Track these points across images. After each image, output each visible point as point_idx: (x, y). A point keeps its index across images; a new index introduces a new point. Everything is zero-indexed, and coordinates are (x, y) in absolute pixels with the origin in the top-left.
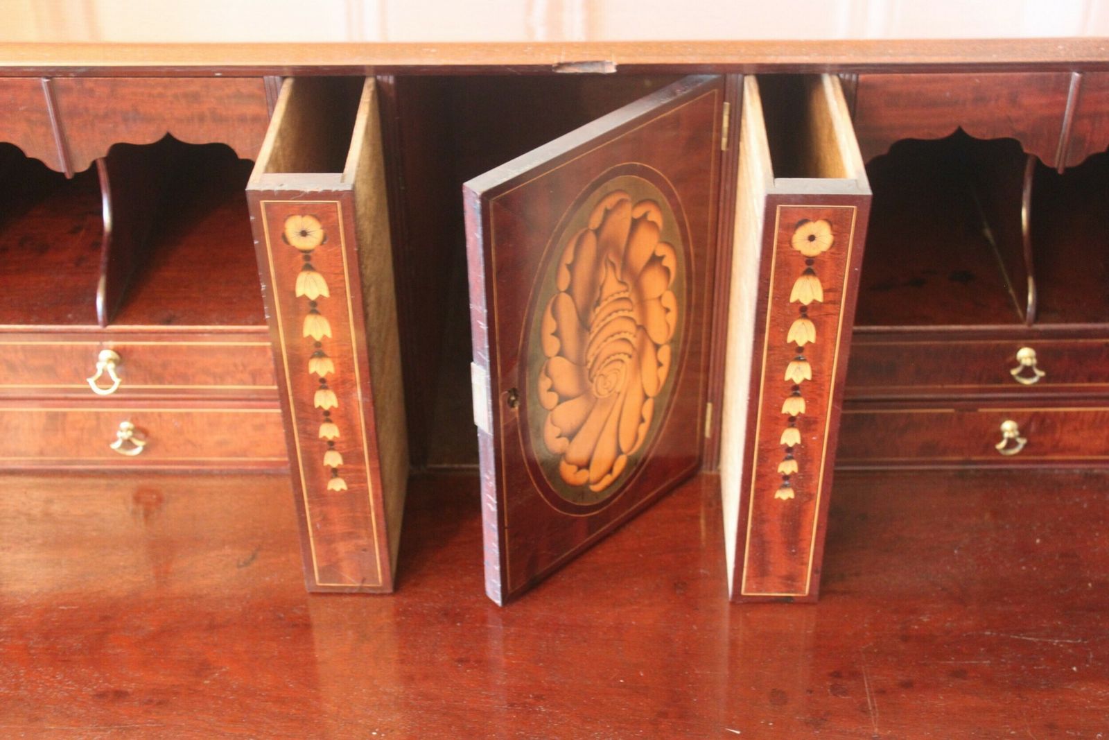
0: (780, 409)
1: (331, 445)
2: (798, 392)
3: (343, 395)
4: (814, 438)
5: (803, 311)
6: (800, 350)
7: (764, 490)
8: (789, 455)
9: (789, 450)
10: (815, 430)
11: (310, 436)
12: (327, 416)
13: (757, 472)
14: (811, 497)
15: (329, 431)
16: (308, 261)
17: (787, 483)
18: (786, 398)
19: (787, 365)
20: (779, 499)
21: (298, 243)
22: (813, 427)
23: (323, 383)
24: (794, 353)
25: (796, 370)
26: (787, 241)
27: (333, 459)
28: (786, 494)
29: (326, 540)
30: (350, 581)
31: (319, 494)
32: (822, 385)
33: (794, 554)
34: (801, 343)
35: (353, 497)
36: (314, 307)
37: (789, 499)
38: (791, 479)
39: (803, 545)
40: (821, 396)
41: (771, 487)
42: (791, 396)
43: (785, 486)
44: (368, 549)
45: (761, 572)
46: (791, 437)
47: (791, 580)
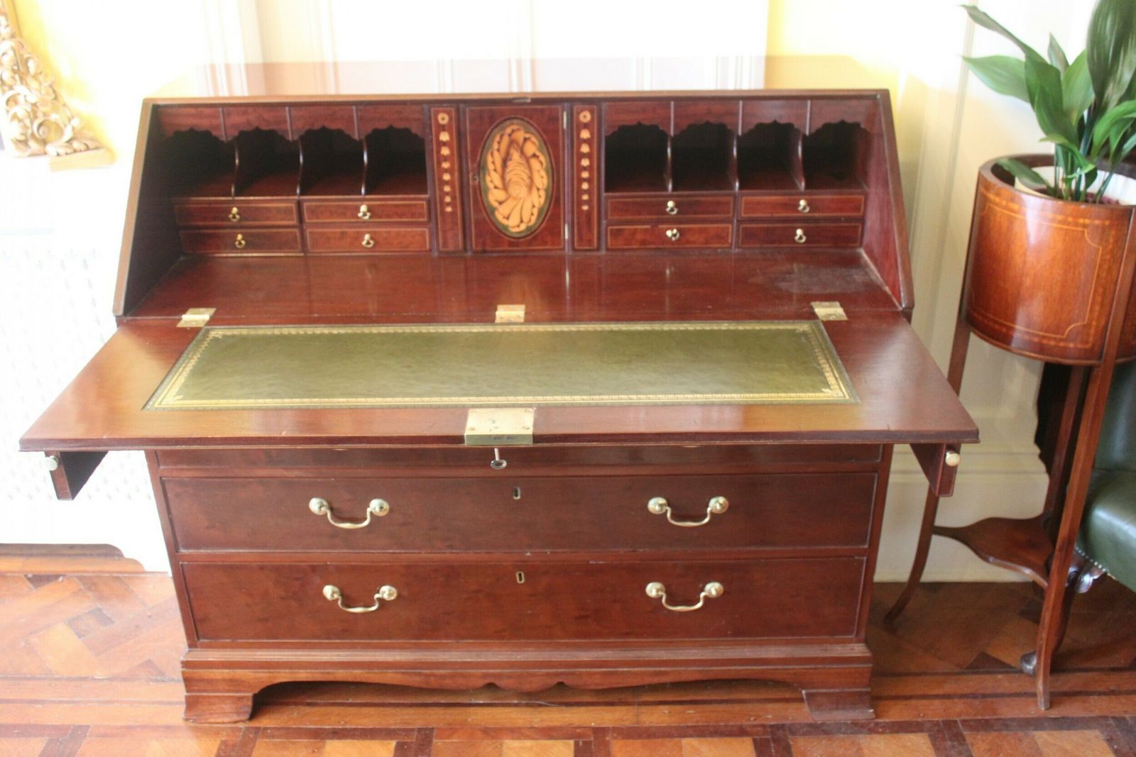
0: (581, 176)
1: (447, 194)
2: (586, 169)
3: (452, 175)
4: (592, 186)
5: (585, 141)
6: (585, 155)
7: (579, 206)
8: (585, 192)
9: (585, 190)
10: (592, 183)
11: (441, 190)
12: (447, 183)
13: (576, 199)
14: (593, 208)
15: (447, 189)
16: (442, 128)
17: (585, 203)
19: (582, 160)
21: (442, 122)
23: (446, 171)
24: (583, 156)
25: (584, 162)
26: (578, 118)
27: (448, 199)
28: (585, 208)
29: (444, 232)
30: (451, 248)
31: (443, 212)
32: (592, 167)
33: (590, 230)
34: (585, 152)
35: (453, 213)
36: (445, 144)
37: (587, 209)
38: (587, 202)
39: (592, 227)
40: (593, 171)
41: (581, 205)
42: (584, 171)
43: (585, 205)
44: (456, 235)
45: (580, 238)
46: (585, 186)
47: (590, 242)
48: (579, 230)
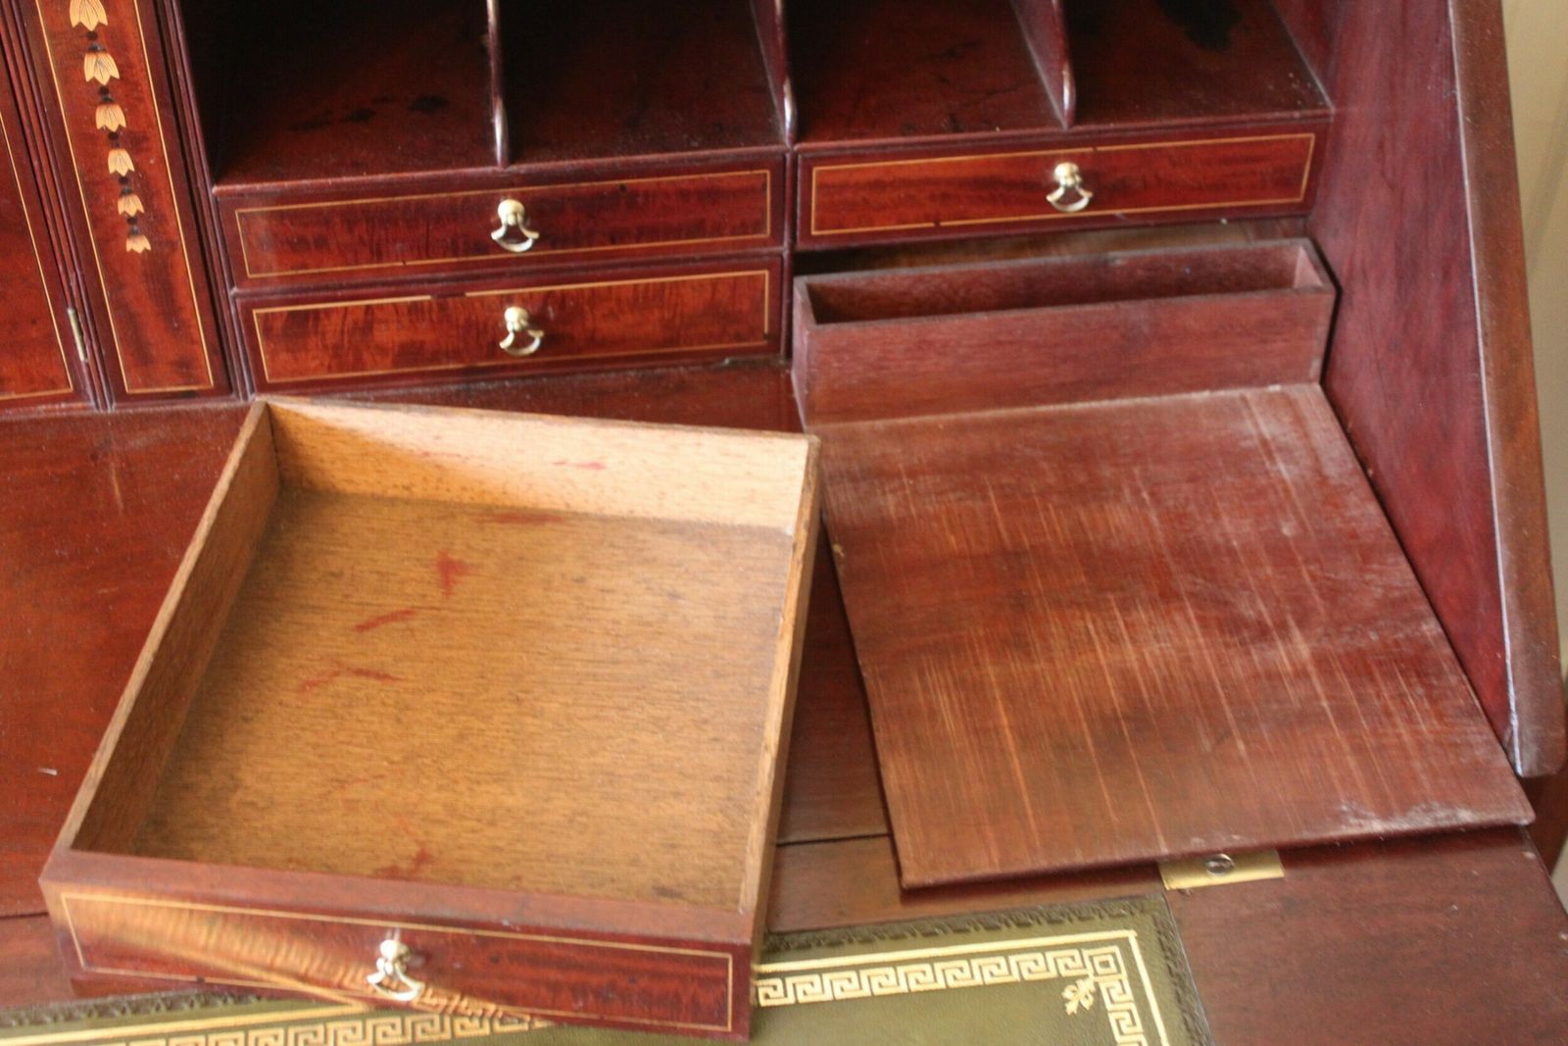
0: (94, 123)
2: (110, 96)
4: (152, 162)
6: (92, 36)
7: (108, 241)
8: (126, 187)
9: (123, 180)
10: (148, 150)
13: (91, 215)
14: (174, 246)
17: (135, 228)
18: (96, 106)
19: (83, 59)
20: (132, 251)
22: (145, 145)
24: (85, 39)
25: (96, 65)
28: (139, 245)
32: (137, 84)
33: (178, 329)
34: (91, 26)
37: (146, 250)
38: (140, 222)
39: (185, 315)
40: (141, 100)
41: (116, 236)
42: (101, 103)
43: (133, 234)
45: (142, 358)
46: (120, 162)
47: (185, 367)
48: (129, 320)
